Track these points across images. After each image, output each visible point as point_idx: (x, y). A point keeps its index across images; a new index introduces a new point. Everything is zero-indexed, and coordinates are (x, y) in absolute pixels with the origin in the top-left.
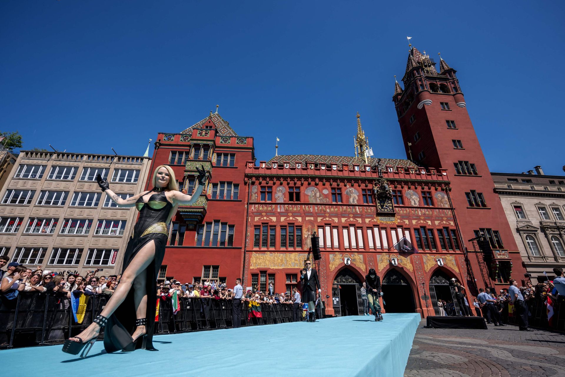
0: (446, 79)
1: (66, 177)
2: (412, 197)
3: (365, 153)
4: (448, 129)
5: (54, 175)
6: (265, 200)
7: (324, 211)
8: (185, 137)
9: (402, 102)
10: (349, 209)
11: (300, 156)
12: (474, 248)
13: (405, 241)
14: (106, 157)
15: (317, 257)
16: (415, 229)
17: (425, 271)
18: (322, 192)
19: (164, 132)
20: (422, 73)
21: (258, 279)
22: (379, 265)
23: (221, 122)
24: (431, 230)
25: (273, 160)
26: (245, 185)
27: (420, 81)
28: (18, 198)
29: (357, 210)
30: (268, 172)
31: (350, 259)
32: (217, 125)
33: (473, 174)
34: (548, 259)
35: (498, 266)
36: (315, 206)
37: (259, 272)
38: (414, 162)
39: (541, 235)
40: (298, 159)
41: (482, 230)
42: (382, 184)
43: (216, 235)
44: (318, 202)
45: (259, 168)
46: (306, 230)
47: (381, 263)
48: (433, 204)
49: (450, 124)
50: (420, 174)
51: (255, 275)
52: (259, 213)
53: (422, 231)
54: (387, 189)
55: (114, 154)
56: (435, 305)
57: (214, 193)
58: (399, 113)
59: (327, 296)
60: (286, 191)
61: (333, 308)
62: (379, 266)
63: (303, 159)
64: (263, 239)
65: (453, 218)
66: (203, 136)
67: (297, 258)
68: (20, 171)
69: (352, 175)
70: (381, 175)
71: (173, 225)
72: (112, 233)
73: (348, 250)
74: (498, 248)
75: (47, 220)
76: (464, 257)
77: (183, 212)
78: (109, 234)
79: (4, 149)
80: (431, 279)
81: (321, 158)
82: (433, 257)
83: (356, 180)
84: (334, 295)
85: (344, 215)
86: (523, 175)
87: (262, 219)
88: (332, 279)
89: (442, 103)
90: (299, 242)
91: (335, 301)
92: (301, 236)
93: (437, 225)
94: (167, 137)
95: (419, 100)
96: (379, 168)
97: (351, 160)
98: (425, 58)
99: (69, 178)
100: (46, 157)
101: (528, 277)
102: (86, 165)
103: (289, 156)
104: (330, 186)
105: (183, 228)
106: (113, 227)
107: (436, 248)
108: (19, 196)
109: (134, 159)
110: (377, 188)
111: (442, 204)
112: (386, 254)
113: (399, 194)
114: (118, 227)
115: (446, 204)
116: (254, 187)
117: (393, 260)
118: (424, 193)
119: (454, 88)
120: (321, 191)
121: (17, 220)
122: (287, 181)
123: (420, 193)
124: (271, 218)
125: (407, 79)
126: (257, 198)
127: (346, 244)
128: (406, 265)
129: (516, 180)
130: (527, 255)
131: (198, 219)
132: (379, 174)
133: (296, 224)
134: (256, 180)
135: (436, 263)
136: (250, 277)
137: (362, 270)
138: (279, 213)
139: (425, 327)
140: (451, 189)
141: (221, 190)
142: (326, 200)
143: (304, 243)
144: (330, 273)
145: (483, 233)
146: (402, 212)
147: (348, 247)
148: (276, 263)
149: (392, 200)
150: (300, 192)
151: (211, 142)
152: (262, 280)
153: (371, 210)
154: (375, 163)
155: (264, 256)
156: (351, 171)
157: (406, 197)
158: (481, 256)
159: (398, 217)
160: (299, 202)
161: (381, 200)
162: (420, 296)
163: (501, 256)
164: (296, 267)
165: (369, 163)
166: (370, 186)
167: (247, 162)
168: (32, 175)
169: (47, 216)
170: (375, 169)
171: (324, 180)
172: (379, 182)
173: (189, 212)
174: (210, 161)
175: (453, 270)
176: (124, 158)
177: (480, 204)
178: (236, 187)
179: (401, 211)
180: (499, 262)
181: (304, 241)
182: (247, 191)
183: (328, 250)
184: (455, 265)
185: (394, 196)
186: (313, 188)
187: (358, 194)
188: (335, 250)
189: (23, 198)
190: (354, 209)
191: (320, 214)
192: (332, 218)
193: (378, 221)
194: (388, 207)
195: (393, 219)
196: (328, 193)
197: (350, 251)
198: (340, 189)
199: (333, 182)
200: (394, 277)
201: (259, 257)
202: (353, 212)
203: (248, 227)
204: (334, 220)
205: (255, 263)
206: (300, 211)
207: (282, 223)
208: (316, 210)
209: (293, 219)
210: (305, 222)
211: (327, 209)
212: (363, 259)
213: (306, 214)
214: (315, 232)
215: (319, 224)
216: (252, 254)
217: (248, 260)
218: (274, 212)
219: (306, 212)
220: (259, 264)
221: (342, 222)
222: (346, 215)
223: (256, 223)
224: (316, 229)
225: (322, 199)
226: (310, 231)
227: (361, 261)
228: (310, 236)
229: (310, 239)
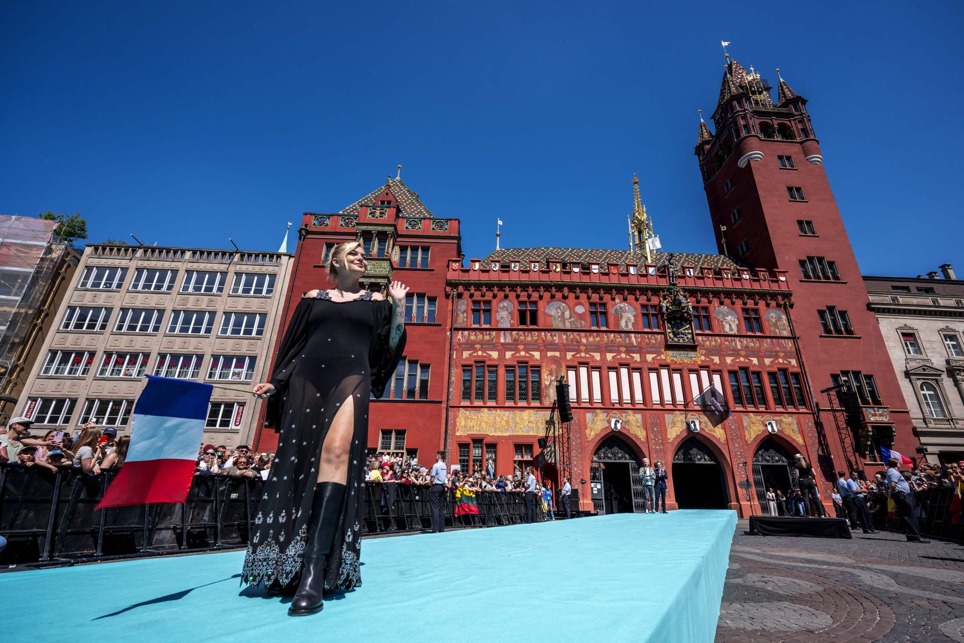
0: (789, 115)
1: (158, 287)
2: (726, 318)
3: (647, 245)
4: (790, 201)
5: (140, 283)
6: (479, 323)
7: (577, 342)
8: (348, 219)
9: (713, 154)
10: (619, 339)
11: (537, 250)
12: (831, 403)
13: (713, 392)
14: (220, 253)
15: (565, 417)
16: (730, 372)
17: (746, 441)
18: (573, 310)
19: (313, 212)
20: (747, 106)
21: (468, 452)
22: (668, 430)
23: (405, 194)
24: (758, 374)
25: (492, 257)
26: (446, 299)
27: (743, 118)
28: (85, 321)
29: (633, 339)
30: (484, 277)
31: (621, 421)
32: (400, 199)
33: (831, 279)
34: (957, 423)
35: (871, 433)
36: (562, 333)
37: (470, 441)
38: (730, 259)
39: (947, 382)
40: (534, 254)
41: (845, 373)
42: (675, 296)
44: (568, 326)
45: (470, 270)
46: (548, 372)
48: (761, 330)
49: (795, 192)
50: (740, 280)
51: (463, 446)
52: (470, 345)
53: (742, 376)
54: (683, 305)
55: (233, 249)
56: (761, 497)
58: (707, 174)
59: (582, 480)
60: (514, 309)
61: (592, 499)
62: (668, 433)
63: (542, 254)
64: (476, 387)
65: (795, 354)
66: (377, 217)
67: (532, 419)
68: (87, 277)
69: (624, 281)
70: (673, 281)
72: (234, 377)
73: (617, 406)
74: (871, 403)
75: (131, 356)
76: (813, 420)
78: (230, 379)
79: (61, 241)
80: (755, 455)
81: (572, 254)
82: (759, 418)
83: (632, 290)
84: (594, 478)
86: (918, 279)
87: (475, 354)
88: (591, 454)
89: (780, 158)
90: (535, 392)
91: (594, 489)
92: (539, 382)
93: (768, 364)
94: (317, 219)
95: (740, 154)
96: (671, 270)
97: (623, 255)
98: (752, 78)
99: (164, 289)
100: (126, 254)
101: (923, 452)
102: (190, 266)
103: (519, 249)
104: (588, 300)
106: (235, 367)
107: (765, 404)
108: (87, 317)
109: (266, 256)
110: (667, 303)
111: (777, 330)
112: (681, 412)
113: (703, 313)
114: (243, 368)
115: (785, 330)
116: (461, 301)
117: (692, 423)
118: (746, 310)
119: (802, 130)
120: (572, 308)
121: (86, 356)
122: (515, 291)
123: (740, 311)
124: (489, 352)
125: (721, 115)
126: (467, 320)
127: (614, 396)
128: (714, 432)
129: (907, 288)
130: (921, 416)
132: (670, 280)
133: (531, 363)
134: (464, 290)
135: (764, 428)
136: (457, 448)
137: (640, 439)
138: (503, 344)
139: (746, 533)
140: (793, 305)
142: (581, 323)
143: (544, 393)
144: (586, 444)
145: (846, 379)
146: (708, 343)
147: (618, 402)
148: (497, 426)
149: (693, 323)
150: (537, 310)
151: (390, 228)
152: (475, 454)
154: (664, 261)
155: (479, 415)
156: (623, 275)
157: (715, 318)
158: (842, 418)
159: (701, 351)
160: (535, 327)
161: (673, 322)
162: (737, 482)
163: (877, 417)
164: (532, 433)
165: (653, 262)
166: (655, 300)
167: (449, 261)
168: (105, 284)
169: (131, 350)
170: (664, 272)
171: (578, 291)
174: (389, 260)
175: (794, 440)
176: (250, 255)
177: (843, 329)
178: (430, 302)
179: (706, 341)
180: (873, 427)
181: (544, 391)
182: (450, 308)
183: (583, 405)
184: (798, 432)
185: (695, 316)
186: (560, 303)
188: (595, 406)
189: (94, 320)
190: (627, 339)
191: (571, 347)
192: (591, 353)
193: (668, 357)
194: (686, 335)
195: (693, 356)
196: (584, 311)
197: (621, 407)
198: (604, 305)
199: (593, 293)
200: (694, 451)
201: (470, 416)
202: (625, 343)
203: (452, 367)
204: (594, 357)
205: (465, 426)
206: (538, 341)
207: (508, 361)
208: (563, 340)
209: (525, 355)
210: (546, 360)
211: (583, 338)
212: (642, 421)
213: (548, 347)
214: (563, 376)
215: (570, 362)
216: (459, 412)
217: (452, 422)
218: (494, 343)
219: (547, 343)
220: (470, 427)
221: (608, 360)
222: (614, 349)
223: (466, 361)
224: (564, 371)
225: (573, 321)
226: (555, 374)
227: (638, 424)
228: (555, 383)
229: (554, 388)
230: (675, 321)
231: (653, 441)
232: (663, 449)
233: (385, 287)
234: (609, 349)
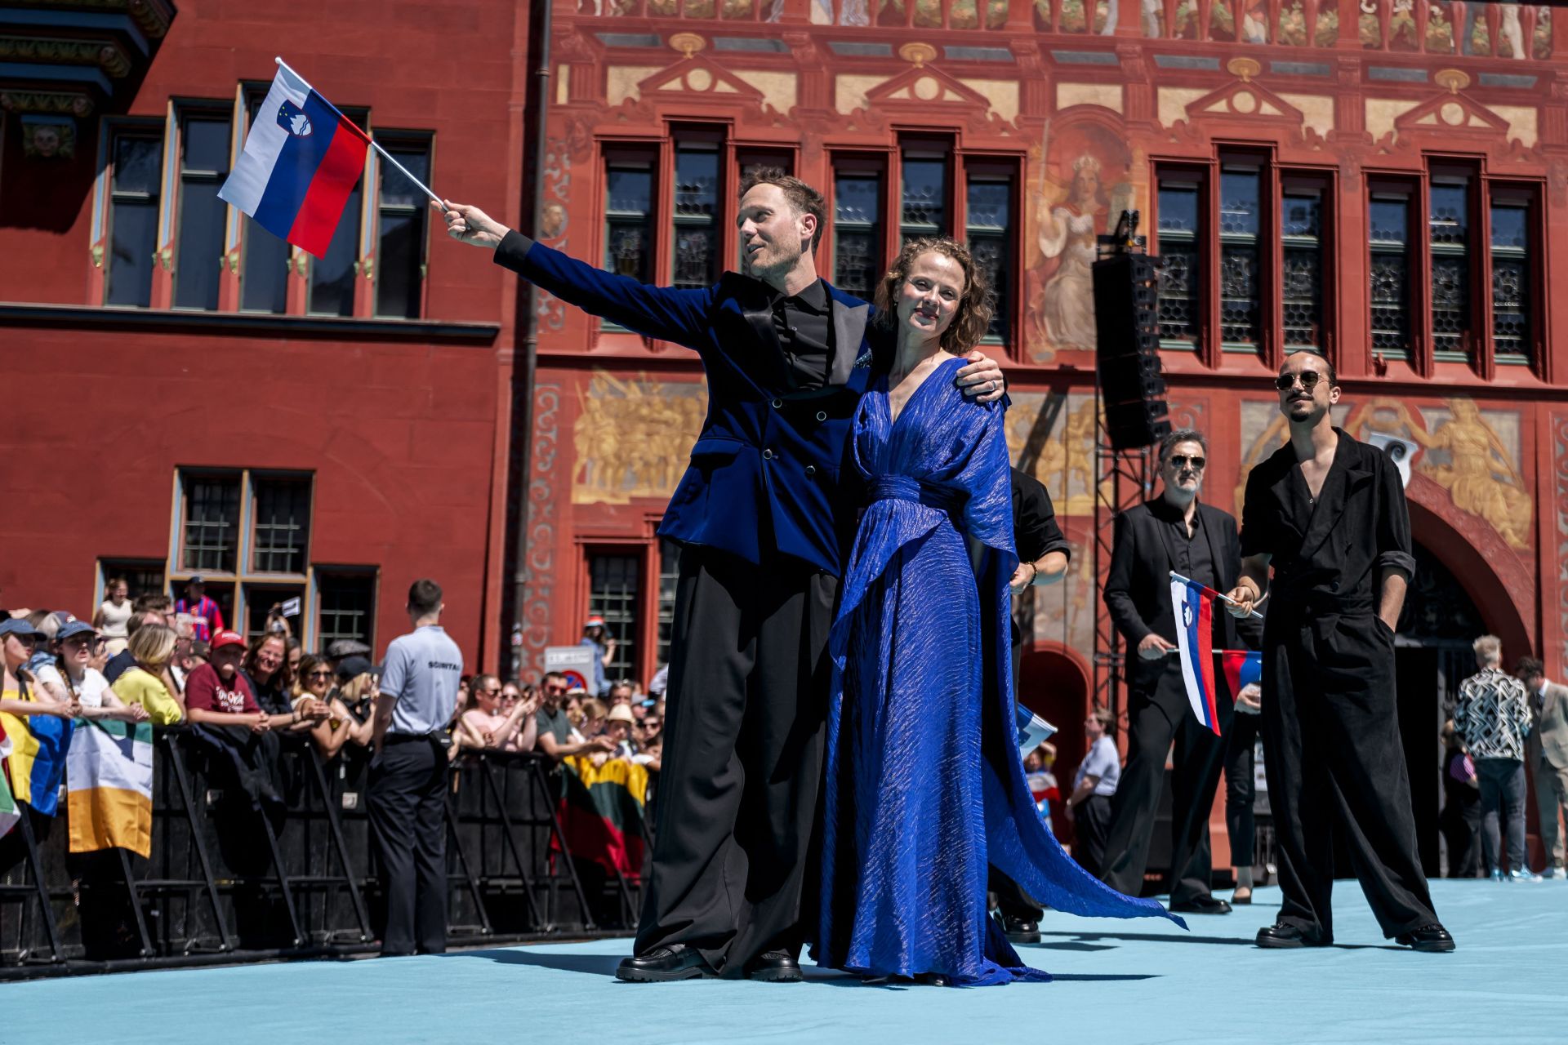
7: (1218, 33)
10: (1437, 23)
29: (1512, 28)
31: (1412, 450)
37: (645, 534)
46: (1055, 193)
51: (612, 558)
52: (648, 38)
64: (679, 260)
73: (1401, 372)
85: (1387, 73)
87: (675, 85)
92: (1009, 242)
124: (750, 78)
133: (968, 142)
136: (575, 569)
137: (1500, 537)
138: (822, 36)
143: (1031, 301)
173: (18, 4)
181: (1036, 290)
183: (1228, 365)
190: (1482, 26)
191: (1185, 61)
192: (1285, 97)
197: (1416, 379)
201: (644, 411)
202: (1468, 49)
203: (551, 151)
204: (1300, 116)
205: (618, 456)
206: (1009, 23)
207: (850, 123)
208: (1146, 23)
209: (941, 94)
210: (1051, 126)
211: (1249, 12)
212: (1521, 450)
213: (1063, 55)
214: (1131, 211)
215: (1173, 140)
216: (585, 388)
217: (552, 435)
218: (773, 26)
219: (1058, 32)
220: (647, 464)
221: (1370, 135)
222: (1408, 79)
223: (623, 119)
224: (1143, 187)
226: (1091, 203)
227: (1499, 466)
228: (1088, 246)
229: (1084, 276)
231: (1565, 548)
234: (1381, 76)
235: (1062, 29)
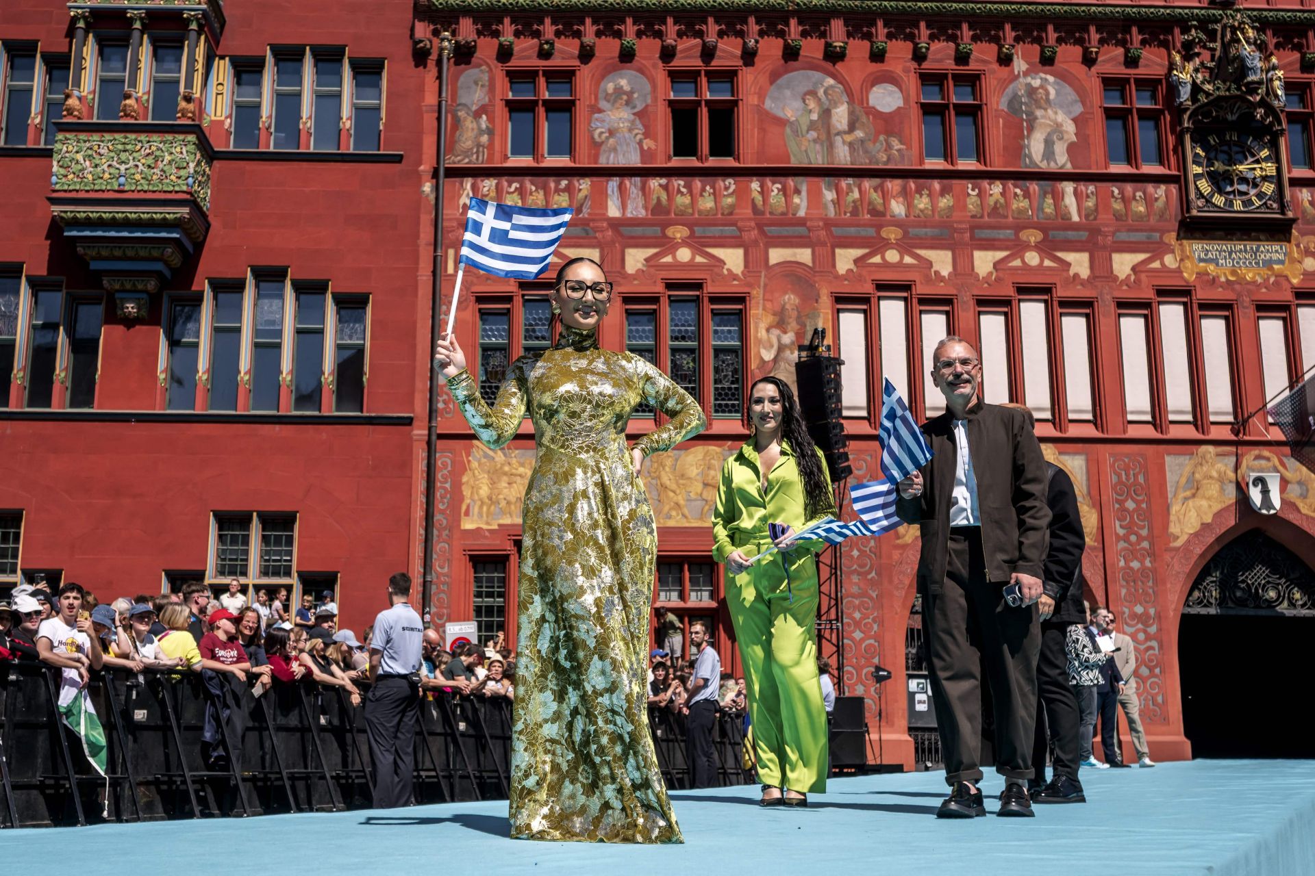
6: (534, 150)
7: (874, 212)
10: (1019, 200)
18: (863, 101)
21: (504, 582)
22: (1174, 509)
26: (417, 66)
29: (1070, 201)
36: (822, 183)
37: (510, 548)
42: (1226, 47)
43: (267, 349)
44: (843, 156)
46: (769, 319)
47: (1186, 499)
51: (487, 564)
54: (1252, 78)
57: (246, 114)
59: (878, 669)
60: (655, 99)
61: (910, 729)
62: (1172, 518)
71: (35, 295)
77: (75, 223)
83: (1074, 24)
84: (917, 665)
85: (986, 233)
88: (910, 586)
90: (726, 385)
91: (918, 697)
92: (740, 353)
104: (914, 65)
105: (90, 314)
110: (1196, 70)
116: (470, 74)
117: (1255, 485)
120: (857, 95)
122: (659, 35)
126: (491, 140)
131: (166, 263)
133: (711, 288)
134: (479, 33)
136: (466, 570)
138: (615, 224)
141: (280, 97)
142: (890, 146)
144: (896, 555)
149: (1282, 142)
150: (735, 103)
153: (1149, 201)
159: (1305, 241)
160: (729, 162)
161: (1213, 139)
166: (1152, 62)
171: (881, 30)
172: (1212, 36)
173: (113, 224)
178: (361, 78)
182: (430, 99)
185: (1293, 118)
186: (817, 75)
187: (1078, 109)
190: (1049, 201)
191: (852, 231)
192: (919, 252)
193: (1188, 264)
194: (1255, 185)
195: (1275, 257)
196: (900, 103)
198: (972, 81)
199: (932, 37)
200: (1257, 576)
201: (506, 468)
202: (1041, 215)
203: (444, 304)
204: (930, 264)
205: (490, 498)
206: (737, 211)
207: (635, 279)
208: (825, 207)
209: (693, 258)
210: (765, 276)
211: (894, 197)
212: (1088, 479)
213: (772, 230)
214: (820, 329)
215: (846, 282)
216: (468, 455)
217: (448, 486)
218: (584, 219)
219: (768, 216)
220: (509, 503)
221: (978, 274)
222: (1001, 236)
223: (489, 282)
224: (827, 313)
225: (862, 141)
226: (793, 325)
228: (792, 353)
229: (792, 373)
230: (1221, 136)
231: (1122, 544)
232: (1154, 570)
233: (201, 27)
234: (983, 236)
235: (771, 213)
